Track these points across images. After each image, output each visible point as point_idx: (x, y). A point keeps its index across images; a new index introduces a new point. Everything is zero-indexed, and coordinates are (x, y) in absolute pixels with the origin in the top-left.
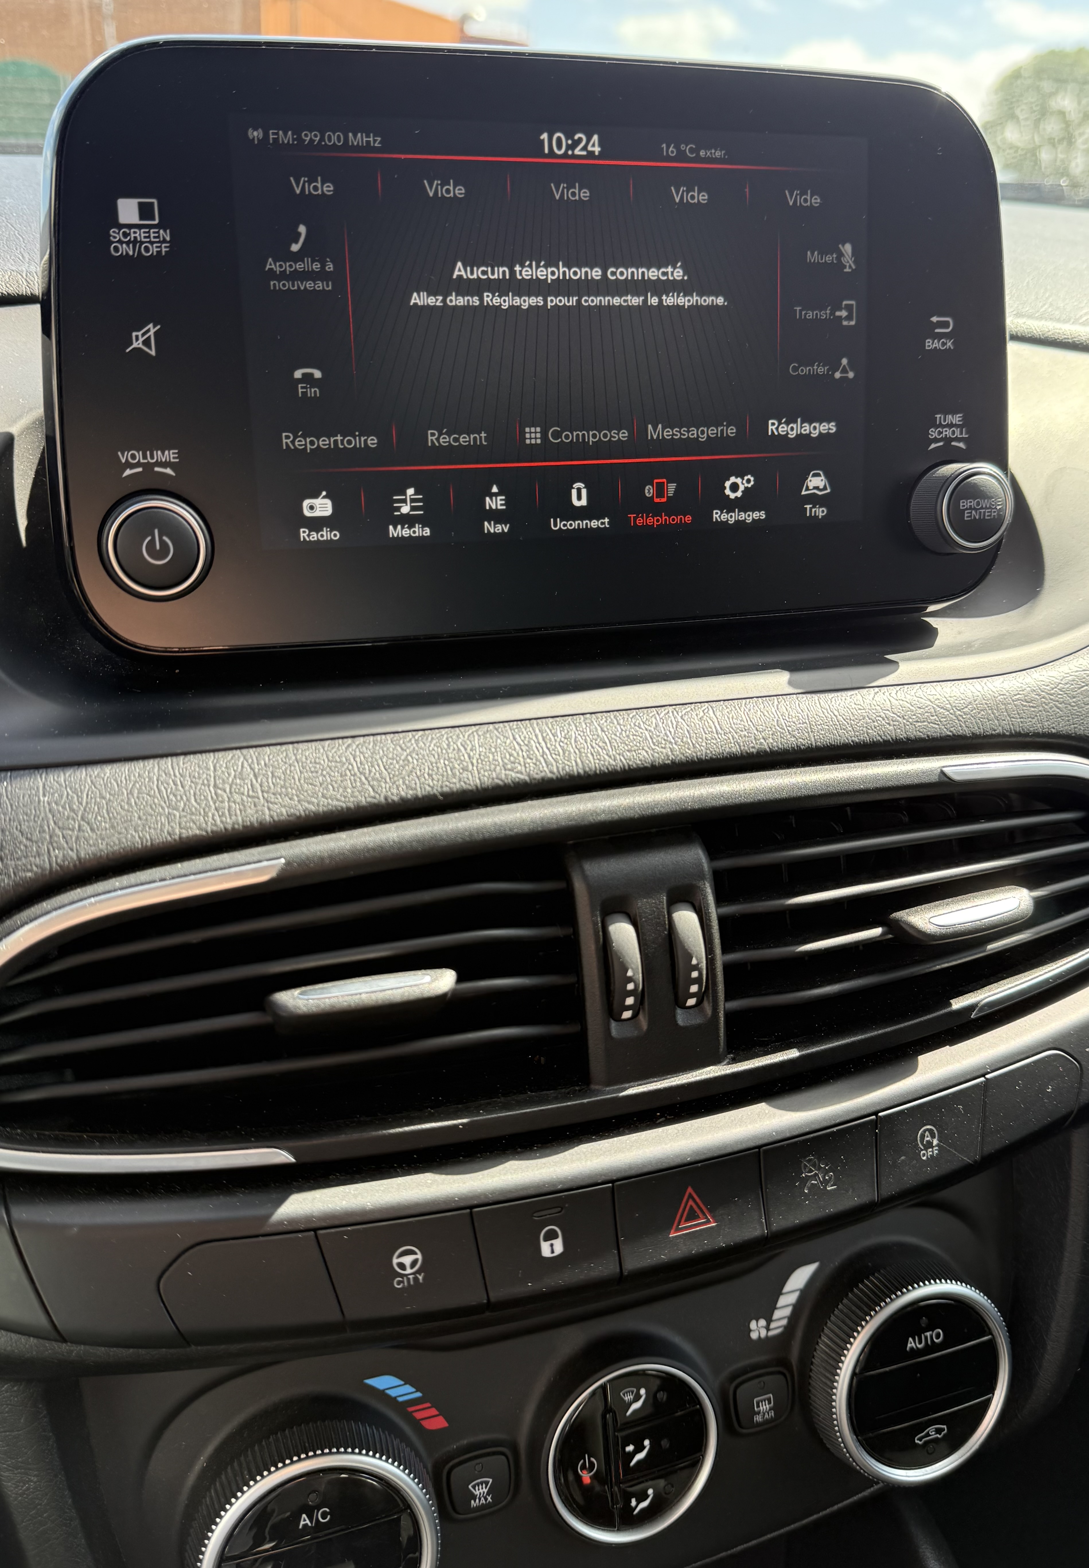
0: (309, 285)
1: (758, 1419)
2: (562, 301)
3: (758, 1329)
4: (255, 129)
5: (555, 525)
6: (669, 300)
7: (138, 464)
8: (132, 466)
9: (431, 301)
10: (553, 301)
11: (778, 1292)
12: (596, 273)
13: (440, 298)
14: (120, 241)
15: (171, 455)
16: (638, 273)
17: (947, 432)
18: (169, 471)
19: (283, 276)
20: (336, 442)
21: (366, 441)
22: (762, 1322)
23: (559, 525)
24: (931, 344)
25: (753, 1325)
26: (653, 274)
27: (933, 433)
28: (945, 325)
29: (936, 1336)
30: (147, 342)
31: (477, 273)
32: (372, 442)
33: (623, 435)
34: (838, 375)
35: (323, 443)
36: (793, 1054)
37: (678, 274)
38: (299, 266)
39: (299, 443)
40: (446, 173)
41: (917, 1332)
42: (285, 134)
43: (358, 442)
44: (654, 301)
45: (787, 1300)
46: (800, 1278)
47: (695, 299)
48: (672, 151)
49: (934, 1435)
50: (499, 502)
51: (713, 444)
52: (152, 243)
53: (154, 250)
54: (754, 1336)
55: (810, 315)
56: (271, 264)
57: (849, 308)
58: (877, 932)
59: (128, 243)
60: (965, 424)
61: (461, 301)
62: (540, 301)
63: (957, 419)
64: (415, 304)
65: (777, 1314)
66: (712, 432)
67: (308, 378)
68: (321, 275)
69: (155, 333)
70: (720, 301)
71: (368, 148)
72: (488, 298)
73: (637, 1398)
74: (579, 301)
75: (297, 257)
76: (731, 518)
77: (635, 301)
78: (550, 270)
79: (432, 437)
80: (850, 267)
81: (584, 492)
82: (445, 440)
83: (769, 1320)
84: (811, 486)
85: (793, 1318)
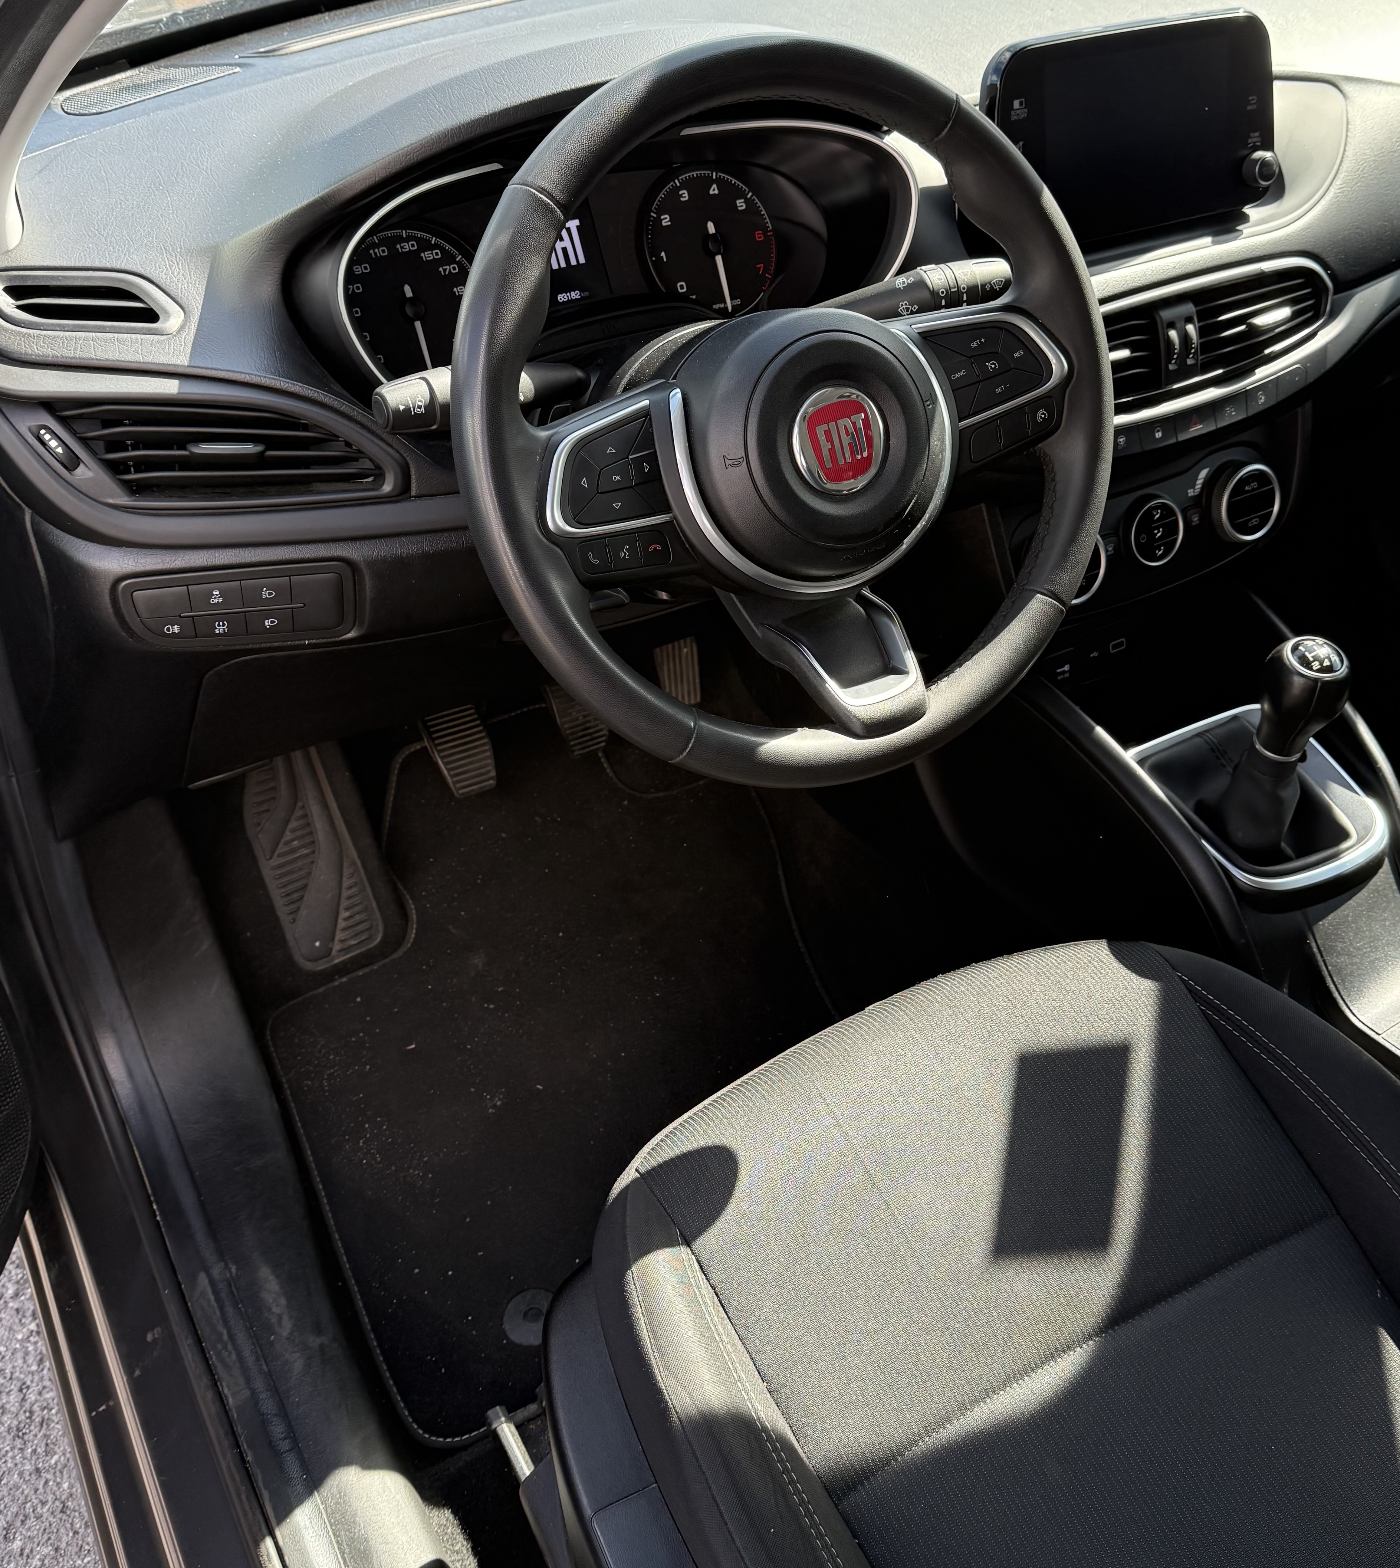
1: (1193, 524)
3: (1191, 493)
11: (1196, 479)
14: (1014, 115)
17: (1254, 140)
22: (1192, 490)
24: (1249, 108)
25: (1189, 491)
27: (1250, 141)
28: (1253, 99)
29: (1255, 485)
36: (1220, 371)
41: (1249, 484)
45: (1200, 481)
46: (1203, 474)
49: (1255, 523)
52: (1022, 114)
53: (1023, 116)
54: (1190, 495)
58: (1243, 328)
59: (1016, 115)
60: (1260, 136)
63: (1257, 134)
65: (1197, 487)
69: (1022, 144)
73: (1158, 513)
83: (1195, 489)
85: (1202, 488)
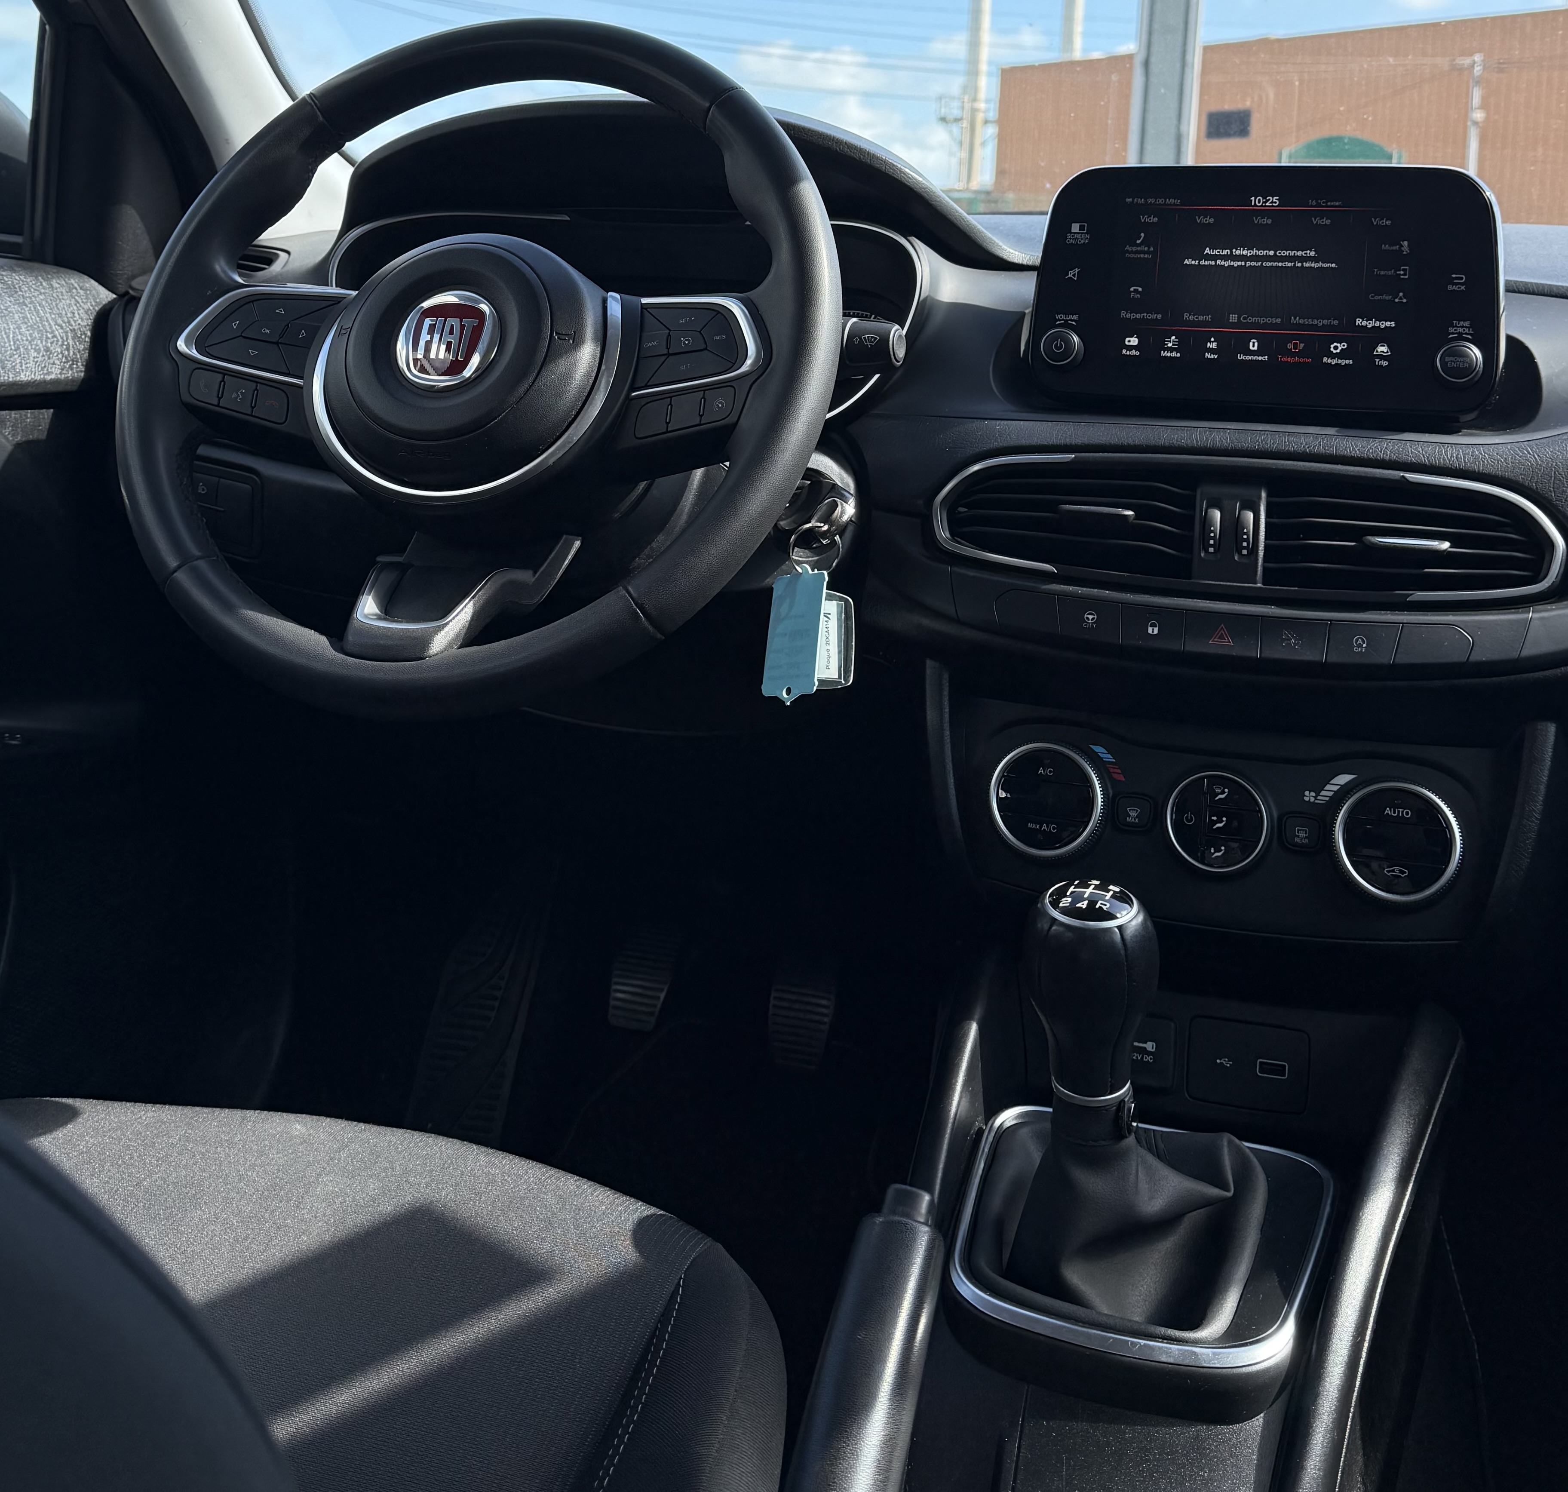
0: (1142, 256)
1: (1297, 840)
2: (1253, 264)
3: (1309, 796)
4: (1129, 198)
5: (1240, 357)
6: (1307, 265)
7: (1063, 320)
8: (1060, 320)
9: (1193, 262)
10: (1248, 264)
11: (1327, 782)
12: (1272, 253)
13: (1197, 261)
14: (1070, 239)
15: (1075, 317)
16: (1292, 253)
17: (1461, 330)
18: (1074, 323)
19: (1132, 252)
20: (1144, 316)
21: (1156, 317)
23: (1241, 357)
24: (1451, 287)
25: (1307, 793)
26: (1299, 253)
27: (1451, 330)
28: (1461, 279)
30: (1074, 275)
31: (1216, 252)
32: (1159, 317)
33: (1279, 320)
34: (1397, 300)
35: (1138, 316)
37: (1313, 254)
38: (1139, 249)
39: (1128, 316)
40: (1205, 213)
42: (1141, 200)
43: (1154, 316)
44: (1299, 265)
45: (1331, 788)
46: (1343, 779)
47: (1320, 264)
48: (1314, 203)
50: (1214, 345)
51: (1324, 328)
52: (1082, 239)
53: (1083, 242)
54: (1307, 799)
55: (1382, 273)
56: (1128, 248)
57: (1404, 270)
59: (1073, 239)
60: (1472, 326)
61: (1207, 263)
62: (1243, 264)
63: (1467, 324)
64: (1186, 264)
65: (1323, 793)
66: (1325, 322)
67: (1136, 291)
68: (1148, 252)
69: (1078, 272)
70: (1334, 265)
71: (1174, 205)
72: (1218, 262)
73: (1223, 792)
74: (1262, 264)
75: (1139, 245)
76: (1334, 362)
77: (1289, 264)
78: (1249, 251)
79: (1186, 315)
80: (1406, 251)
81: (1256, 344)
82: (1191, 318)
83: (1318, 794)
84: (1379, 350)
